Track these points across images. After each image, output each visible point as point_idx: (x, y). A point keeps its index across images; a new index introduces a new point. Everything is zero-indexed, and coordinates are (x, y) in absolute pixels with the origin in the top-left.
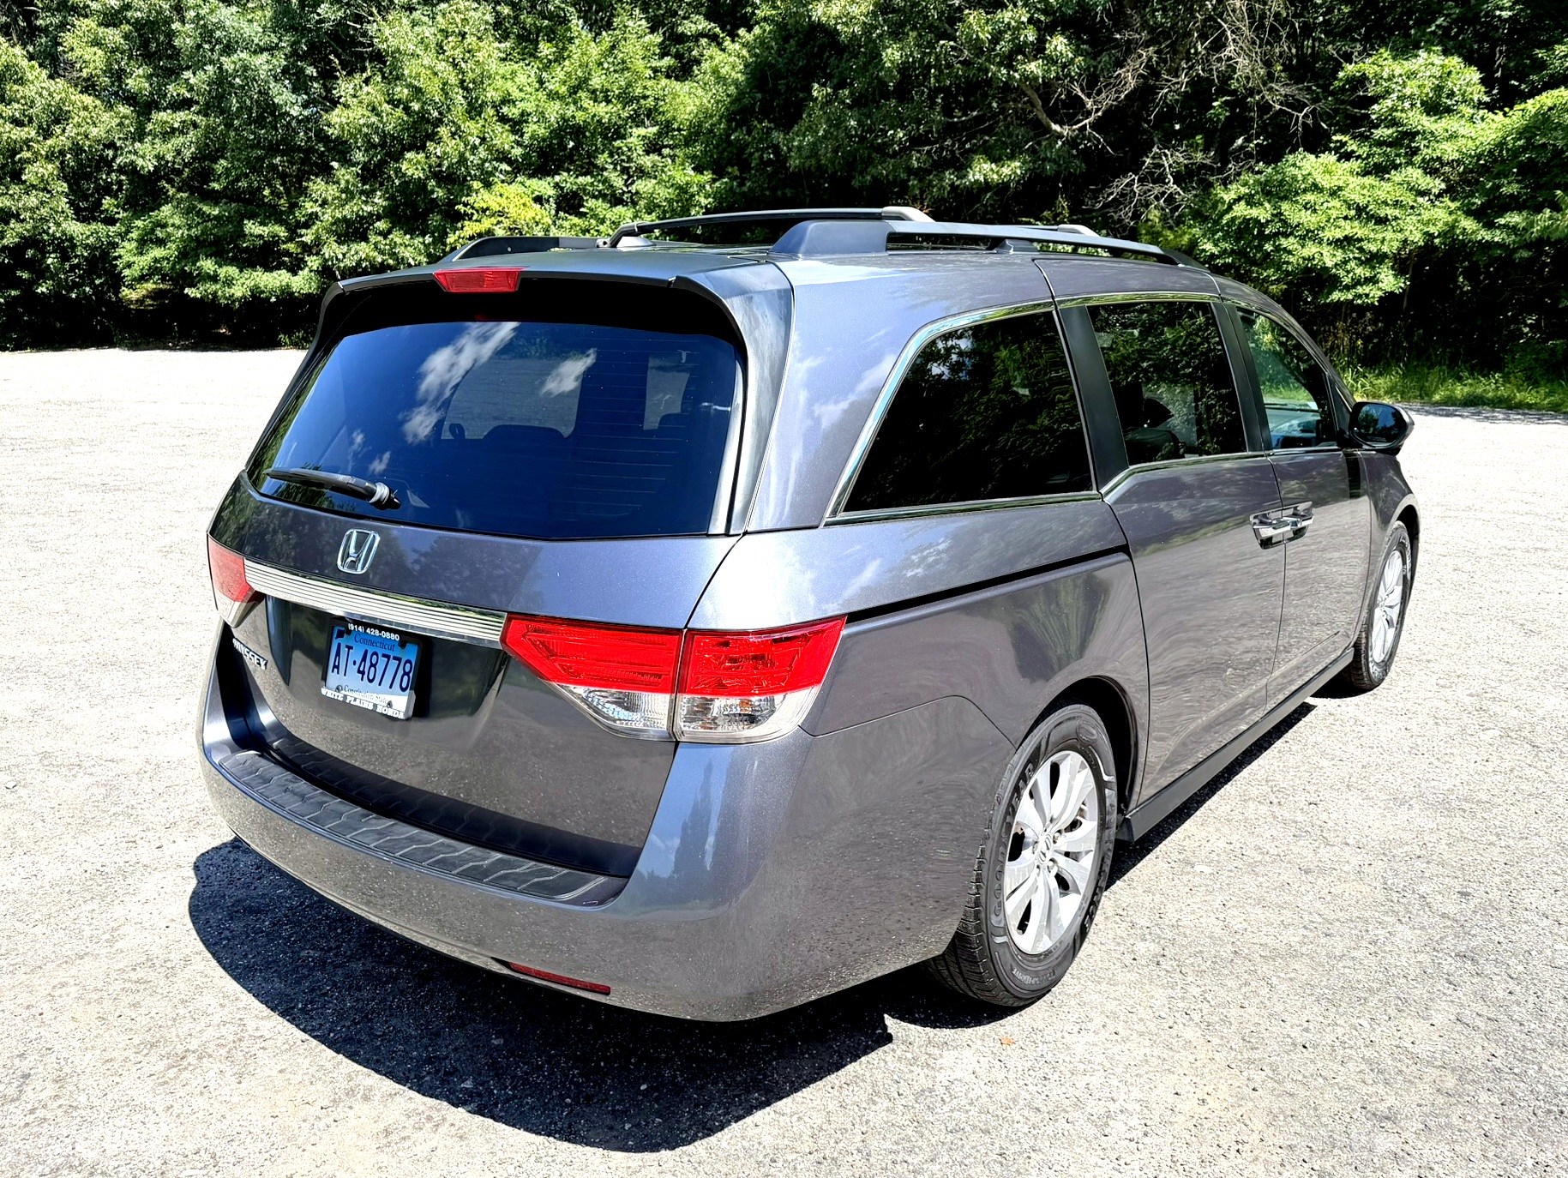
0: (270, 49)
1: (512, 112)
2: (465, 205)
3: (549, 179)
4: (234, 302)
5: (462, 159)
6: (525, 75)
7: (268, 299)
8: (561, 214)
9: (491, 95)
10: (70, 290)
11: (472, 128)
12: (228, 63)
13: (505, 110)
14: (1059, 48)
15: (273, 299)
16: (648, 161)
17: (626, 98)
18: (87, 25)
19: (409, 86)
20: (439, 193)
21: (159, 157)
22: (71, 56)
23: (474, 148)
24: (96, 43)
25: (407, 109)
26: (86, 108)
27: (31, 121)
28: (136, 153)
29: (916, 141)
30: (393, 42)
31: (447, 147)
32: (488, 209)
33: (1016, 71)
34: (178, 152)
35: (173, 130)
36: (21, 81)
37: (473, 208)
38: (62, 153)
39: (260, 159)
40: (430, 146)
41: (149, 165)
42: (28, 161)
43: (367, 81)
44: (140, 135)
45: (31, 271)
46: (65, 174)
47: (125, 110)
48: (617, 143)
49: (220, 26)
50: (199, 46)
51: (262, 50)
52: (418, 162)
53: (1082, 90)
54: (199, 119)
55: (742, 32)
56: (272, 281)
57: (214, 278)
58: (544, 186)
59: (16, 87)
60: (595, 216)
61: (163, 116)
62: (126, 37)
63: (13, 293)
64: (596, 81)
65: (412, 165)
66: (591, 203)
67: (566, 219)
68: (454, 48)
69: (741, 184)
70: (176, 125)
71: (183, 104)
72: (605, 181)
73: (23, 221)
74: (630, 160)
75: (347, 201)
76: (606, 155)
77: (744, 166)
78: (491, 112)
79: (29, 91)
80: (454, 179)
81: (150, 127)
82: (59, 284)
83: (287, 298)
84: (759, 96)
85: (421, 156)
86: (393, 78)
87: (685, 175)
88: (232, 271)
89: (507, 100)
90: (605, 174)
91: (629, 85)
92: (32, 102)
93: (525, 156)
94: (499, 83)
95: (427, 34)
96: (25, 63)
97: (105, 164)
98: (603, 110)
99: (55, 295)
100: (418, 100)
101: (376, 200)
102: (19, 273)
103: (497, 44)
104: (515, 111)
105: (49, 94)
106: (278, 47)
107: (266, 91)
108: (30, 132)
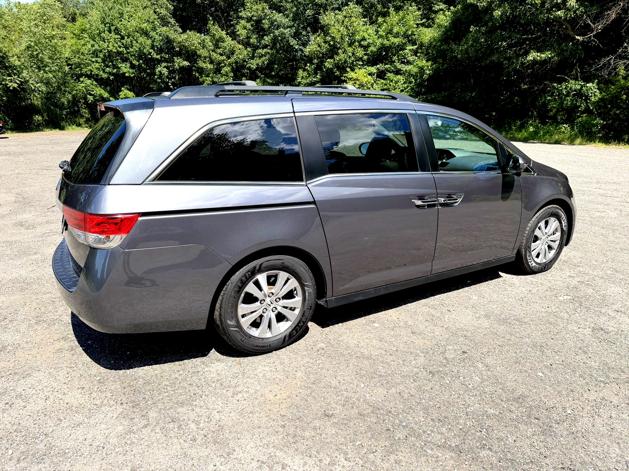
0: (290, 27)
1: (364, 43)
2: (345, 77)
3: (375, 66)
5: (346, 62)
6: (371, 30)
8: (378, 79)
9: (357, 37)
11: (350, 50)
12: (277, 33)
13: (362, 43)
14: (572, 5)
16: (411, 59)
17: (406, 36)
18: (243, 22)
19: (331, 36)
20: (338, 73)
21: (257, 64)
22: (238, 33)
23: (350, 57)
24: (245, 28)
25: (329, 44)
26: (240, 49)
27: (225, 54)
28: (251, 63)
29: (510, 46)
30: (327, 21)
31: (341, 57)
32: (352, 78)
33: (552, 15)
34: (263, 62)
35: (262, 55)
36: (223, 42)
37: (347, 78)
38: (232, 64)
39: (286, 63)
40: (335, 56)
41: (254, 67)
42: (223, 67)
43: (319, 36)
44: (253, 58)
46: (233, 70)
47: (249, 49)
48: (401, 52)
49: (276, 21)
50: (270, 27)
51: (288, 27)
52: (331, 62)
53: (591, 21)
54: (269, 51)
55: (452, 8)
58: (373, 69)
59: (221, 44)
60: (389, 79)
61: (260, 51)
62: (252, 26)
64: (395, 30)
65: (329, 64)
66: (389, 75)
67: (379, 81)
68: (347, 22)
69: (443, 66)
71: (265, 47)
72: (395, 66)
74: (405, 58)
75: (309, 77)
76: (396, 57)
77: (444, 59)
78: (357, 44)
79: (225, 45)
80: (342, 68)
81: (256, 54)
84: (453, 31)
85: (332, 60)
86: (326, 34)
87: (423, 63)
89: (364, 39)
90: (395, 64)
91: (407, 30)
92: (226, 48)
93: (368, 59)
94: (361, 33)
95: (340, 18)
96: (225, 36)
97: (243, 67)
98: (397, 41)
100: (333, 41)
101: (318, 77)
103: (363, 19)
104: (366, 43)
105: (231, 45)
106: (293, 26)
107: (288, 41)
108: (224, 57)
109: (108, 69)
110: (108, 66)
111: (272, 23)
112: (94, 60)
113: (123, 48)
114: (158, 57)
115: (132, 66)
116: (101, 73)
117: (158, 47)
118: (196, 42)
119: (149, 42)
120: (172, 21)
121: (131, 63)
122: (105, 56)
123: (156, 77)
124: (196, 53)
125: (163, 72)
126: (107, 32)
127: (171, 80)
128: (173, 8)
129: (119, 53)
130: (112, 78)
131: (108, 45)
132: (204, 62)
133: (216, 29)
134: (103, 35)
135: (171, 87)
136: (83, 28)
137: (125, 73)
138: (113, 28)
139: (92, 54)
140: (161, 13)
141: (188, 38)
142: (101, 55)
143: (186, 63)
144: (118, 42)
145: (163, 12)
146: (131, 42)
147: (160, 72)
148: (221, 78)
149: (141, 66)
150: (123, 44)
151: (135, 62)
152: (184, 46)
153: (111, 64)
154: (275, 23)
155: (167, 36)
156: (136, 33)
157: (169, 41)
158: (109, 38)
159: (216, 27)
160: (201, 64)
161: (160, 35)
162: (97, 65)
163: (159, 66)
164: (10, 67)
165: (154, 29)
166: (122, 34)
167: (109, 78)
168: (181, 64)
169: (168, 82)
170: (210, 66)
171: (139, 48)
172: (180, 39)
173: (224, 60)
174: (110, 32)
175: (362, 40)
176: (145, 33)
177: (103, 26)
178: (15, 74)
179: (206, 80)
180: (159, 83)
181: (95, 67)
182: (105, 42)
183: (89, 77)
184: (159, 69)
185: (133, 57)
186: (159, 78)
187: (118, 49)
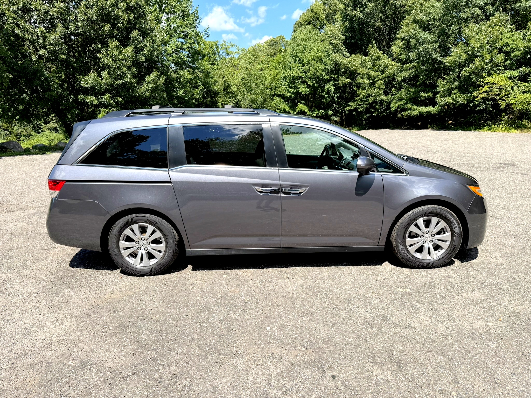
0: (435, 42)
1: (506, 49)
2: (481, 82)
3: (517, 70)
4: (414, 116)
6: (518, 35)
7: (424, 115)
8: (519, 82)
9: (498, 44)
10: (381, 114)
11: (489, 57)
12: (421, 48)
13: (504, 49)
15: (425, 115)
18: (397, 42)
20: (475, 80)
21: (404, 77)
22: (393, 52)
23: (487, 63)
24: (398, 47)
25: (468, 54)
26: (392, 65)
27: (380, 70)
28: (399, 76)
31: (477, 64)
32: (489, 83)
34: (410, 74)
35: (410, 69)
36: (380, 60)
37: (483, 83)
38: (385, 78)
40: (471, 65)
41: (401, 79)
42: (377, 81)
44: (401, 72)
45: (374, 109)
46: (385, 83)
47: (399, 64)
49: (421, 38)
50: (416, 45)
51: (432, 42)
54: (415, 64)
56: (424, 109)
57: (410, 109)
58: (515, 73)
59: (378, 62)
61: (408, 65)
62: (404, 44)
63: (369, 115)
65: (465, 72)
67: (521, 84)
70: (410, 67)
71: (413, 61)
73: (373, 96)
78: (496, 50)
79: (380, 62)
81: (404, 68)
82: (378, 113)
83: (429, 114)
85: (468, 69)
88: (415, 107)
94: (504, 40)
95: (483, 28)
96: (382, 55)
97: (394, 80)
99: (378, 116)
100: (472, 50)
101: (455, 84)
102: (371, 110)
103: (509, 27)
104: (509, 48)
105: (385, 62)
106: (438, 41)
107: (431, 55)
108: (379, 73)
109: (291, 90)
110: (291, 88)
111: (418, 41)
112: (283, 83)
113: (303, 73)
114: (328, 77)
115: (308, 86)
116: (287, 93)
117: (328, 70)
118: (357, 63)
119: (322, 67)
120: (343, 48)
121: (307, 84)
122: (290, 80)
123: (324, 93)
124: (356, 71)
125: (330, 89)
126: (293, 63)
127: (337, 94)
128: (344, 38)
129: (300, 77)
130: (293, 96)
131: (292, 72)
132: (362, 78)
133: (374, 51)
134: (290, 65)
135: (336, 100)
136: (279, 61)
137: (303, 92)
138: (298, 59)
139: (283, 79)
140: (334, 43)
141: (352, 60)
142: (287, 80)
143: (348, 80)
144: (300, 69)
145: (336, 42)
146: (309, 68)
147: (328, 89)
148: (374, 90)
149: (314, 85)
150: (303, 70)
151: (310, 83)
152: (347, 67)
153: (293, 86)
154: (421, 40)
155: (336, 60)
156: (313, 61)
157: (337, 64)
158: (294, 66)
159: (375, 49)
160: (360, 80)
161: (331, 60)
162: (284, 87)
163: (328, 84)
164: (231, 92)
165: (328, 56)
166: (303, 62)
167: (291, 96)
168: (344, 82)
169: (334, 96)
170: (366, 81)
171: (314, 72)
172: (345, 62)
173: (378, 75)
174: (295, 62)
175: (504, 46)
176: (320, 60)
177: (291, 58)
178: (233, 97)
179: (362, 93)
180: (327, 97)
181: (283, 89)
182: (291, 70)
183: (279, 96)
184: (328, 86)
185: (309, 79)
186: (327, 94)
187: (300, 74)
